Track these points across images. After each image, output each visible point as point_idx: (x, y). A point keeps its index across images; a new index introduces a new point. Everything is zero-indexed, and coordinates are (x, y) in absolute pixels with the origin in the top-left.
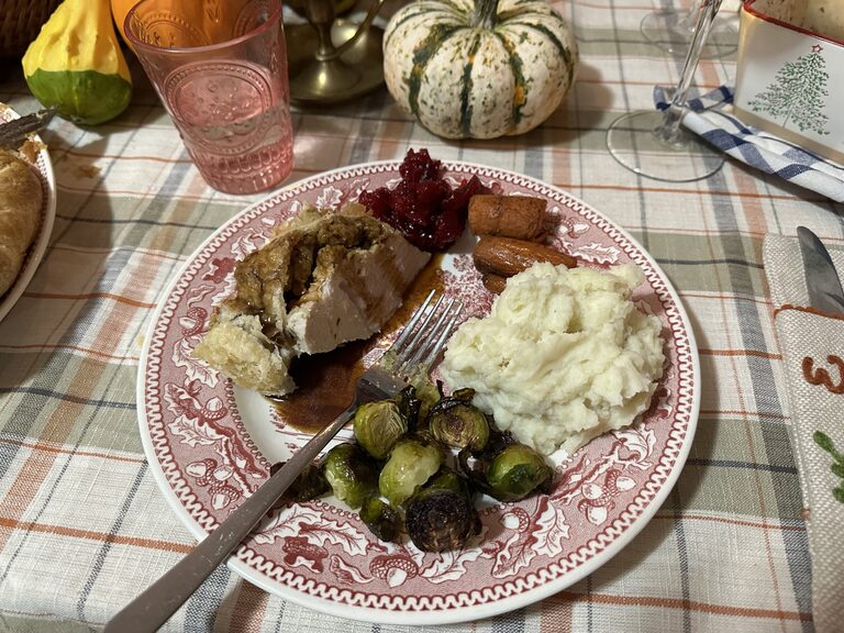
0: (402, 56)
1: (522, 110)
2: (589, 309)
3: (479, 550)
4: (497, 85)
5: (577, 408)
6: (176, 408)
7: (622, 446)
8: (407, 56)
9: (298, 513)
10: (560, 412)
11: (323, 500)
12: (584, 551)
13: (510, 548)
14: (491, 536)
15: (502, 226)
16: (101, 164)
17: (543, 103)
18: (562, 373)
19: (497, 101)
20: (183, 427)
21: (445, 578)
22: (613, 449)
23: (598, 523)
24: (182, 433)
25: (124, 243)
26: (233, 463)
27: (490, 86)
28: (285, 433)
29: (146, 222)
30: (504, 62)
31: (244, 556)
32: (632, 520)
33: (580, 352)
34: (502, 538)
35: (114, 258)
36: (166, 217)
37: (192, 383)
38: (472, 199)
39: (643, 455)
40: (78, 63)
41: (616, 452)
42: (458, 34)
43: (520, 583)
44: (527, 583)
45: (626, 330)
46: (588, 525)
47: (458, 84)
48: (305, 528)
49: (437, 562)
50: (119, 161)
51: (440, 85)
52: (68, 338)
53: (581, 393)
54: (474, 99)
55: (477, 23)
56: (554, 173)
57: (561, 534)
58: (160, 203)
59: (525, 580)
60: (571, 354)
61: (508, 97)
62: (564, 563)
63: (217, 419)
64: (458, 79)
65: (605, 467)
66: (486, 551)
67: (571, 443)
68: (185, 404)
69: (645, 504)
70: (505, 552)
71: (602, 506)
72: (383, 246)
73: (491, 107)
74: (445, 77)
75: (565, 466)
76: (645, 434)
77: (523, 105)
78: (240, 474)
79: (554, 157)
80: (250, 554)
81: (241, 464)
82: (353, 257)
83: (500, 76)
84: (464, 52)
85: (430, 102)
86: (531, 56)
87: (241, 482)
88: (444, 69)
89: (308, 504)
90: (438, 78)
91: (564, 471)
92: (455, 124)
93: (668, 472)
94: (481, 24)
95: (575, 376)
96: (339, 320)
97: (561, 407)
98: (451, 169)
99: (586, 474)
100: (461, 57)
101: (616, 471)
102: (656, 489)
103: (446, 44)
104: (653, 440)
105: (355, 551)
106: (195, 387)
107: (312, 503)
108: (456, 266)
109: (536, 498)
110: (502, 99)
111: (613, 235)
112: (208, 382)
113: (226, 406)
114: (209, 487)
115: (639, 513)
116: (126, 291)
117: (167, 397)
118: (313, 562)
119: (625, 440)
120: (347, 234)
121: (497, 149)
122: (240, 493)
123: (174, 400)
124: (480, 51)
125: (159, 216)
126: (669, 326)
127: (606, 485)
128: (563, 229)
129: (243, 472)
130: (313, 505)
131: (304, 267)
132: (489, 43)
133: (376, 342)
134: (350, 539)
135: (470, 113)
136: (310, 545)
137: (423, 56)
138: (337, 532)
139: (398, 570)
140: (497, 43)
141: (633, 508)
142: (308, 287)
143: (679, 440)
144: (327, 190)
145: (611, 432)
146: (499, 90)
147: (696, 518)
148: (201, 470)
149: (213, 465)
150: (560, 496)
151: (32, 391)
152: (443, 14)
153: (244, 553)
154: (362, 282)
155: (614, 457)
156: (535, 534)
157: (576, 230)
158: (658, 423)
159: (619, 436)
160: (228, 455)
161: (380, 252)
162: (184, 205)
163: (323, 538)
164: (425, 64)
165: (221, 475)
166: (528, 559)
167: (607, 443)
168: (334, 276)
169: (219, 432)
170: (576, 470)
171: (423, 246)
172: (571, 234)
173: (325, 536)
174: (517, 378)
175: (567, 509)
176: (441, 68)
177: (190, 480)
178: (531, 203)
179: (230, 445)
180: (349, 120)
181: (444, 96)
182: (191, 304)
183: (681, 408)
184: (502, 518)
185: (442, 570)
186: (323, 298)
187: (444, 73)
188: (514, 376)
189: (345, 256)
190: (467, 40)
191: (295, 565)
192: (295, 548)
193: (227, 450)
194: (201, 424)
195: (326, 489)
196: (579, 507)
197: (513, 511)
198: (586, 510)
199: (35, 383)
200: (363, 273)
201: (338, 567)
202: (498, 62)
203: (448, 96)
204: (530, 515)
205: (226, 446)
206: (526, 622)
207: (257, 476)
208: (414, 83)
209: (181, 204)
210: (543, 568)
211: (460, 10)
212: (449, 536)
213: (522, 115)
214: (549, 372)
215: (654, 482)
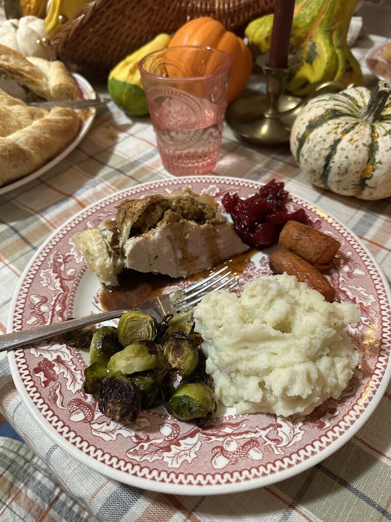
0: (302, 122)
1: (367, 182)
2: (302, 321)
3: (133, 433)
4: (353, 158)
5: (253, 382)
6: (51, 264)
7: (275, 429)
8: (304, 123)
9: (62, 350)
10: (240, 379)
11: (81, 352)
12: (190, 478)
13: (151, 444)
14: (147, 430)
15: (298, 247)
16: (121, 136)
17: (384, 183)
18: (255, 353)
19: (349, 169)
20: (47, 275)
21: (101, 435)
22: (268, 428)
23: (215, 467)
24: (44, 278)
25: (102, 177)
26: (54, 306)
27: (347, 157)
28: (96, 306)
29: (120, 171)
30: (364, 145)
31: (17, 354)
32: (238, 481)
33: (275, 346)
34: (151, 436)
35: (92, 182)
36: (131, 173)
37: (69, 256)
38: (289, 222)
39: (284, 444)
40: (132, 79)
41: (268, 430)
42: (342, 118)
43: (137, 468)
44: (140, 471)
45: (323, 349)
46: (209, 464)
47: (326, 149)
48: (59, 360)
49: (105, 424)
50: (131, 137)
51: (315, 146)
52: (43, 210)
53: (261, 374)
54: (333, 162)
55: (363, 117)
56: (377, 234)
57: (188, 458)
58: (133, 165)
59: (141, 469)
60: (267, 344)
61: (358, 169)
62: (173, 476)
63: (66, 280)
64: (327, 146)
65: (253, 435)
66: (136, 437)
67: (243, 406)
68: (57, 264)
69: (256, 476)
70: (146, 445)
71: (228, 458)
72: (212, 226)
73: (343, 172)
74: (319, 142)
75: (228, 419)
76: (297, 430)
77: (369, 179)
78: (53, 313)
79: (384, 225)
80: (22, 355)
81: (58, 308)
82: (183, 223)
83: (357, 152)
84: (340, 130)
85: (306, 156)
86: (386, 147)
87: (50, 318)
88: (321, 137)
89: (71, 348)
90: (315, 142)
91: (224, 421)
92: (318, 176)
93: (290, 466)
94: (365, 118)
95: (261, 361)
96: (157, 257)
97: (243, 377)
98: (295, 201)
99: (237, 432)
100: (336, 133)
101: (257, 442)
102: (272, 472)
103: (330, 122)
104: (299, 438)
105: (71, 388)
106: (69, 258)
107: (73, 350)
108: (261, 262)
109: (192, 426)
110: (353, 168)
111: (378, 287)
112: (77, 259)
113: (76, 276)
114: (34, 310)
115: (247, 479)
116: (85, 200)
117: (52, 256)
118: (46, 379)
119: (280, 426)
120: (189, 209)
121: (347, 204)
122: (45, 322)
123: (54, 259)
124: (351, 133)
125: (128, 170)
126: (373, 368)
127: (243, 447)
128: (346, 269)
129: (55, 313)
130: (73, 351)
131: (154, 217)
132: (361, 130)
133: (179, 282)
134: (74, 379)
135: (329, 171)
136: (53, 370)
137: (312, 126)
138: (72, 372)
139: (82, 413)
140: (368, 131)
141: (245, 473)
142: (150, 229)
143: (317, 450)
144: (211, 186)
145: (275, 416)
146: (352, 162)
147: (305, 516)
148: (37, 300)
149: (45, 301)
150: (208, 435)
151: (12, 228)
152: (341, 104)
153: (19, 352)
154: (186, 242)
155: (263, 433)
156: (173, 447)
157: (354, 273)
158: (313, 429)
159: (279, 421)
160: (56, 300)
161: (208, 229)
162: (144, 170)
163: (62, 370)
164: (312, 131)
165: (44, 308)
166: (155, 458)
167: (266, 420)
168: (165, 229)
169: (61, 287)
170: (232, 425)
171: (246, 240)
172: (350, 275)
173: (64, 370)
174: (223, 341)
175: (205, 445)
176: (319, 135)
177: (28, 302)
178: (325, 239)
179: (61, 296)
180: (263, 156)
181: (314, 155)
182: (99, 216)
183: (336, 429)
184: (163, 424)
185: (103, 430)
186: (151, 239)
187: (320, 139)
188: (222, 337)
189: (178, 221)
190: (347, 123)
191: (35, 375)
192: (45, 367)
193: (58, 298)
194: (56, 278)
195: (85, 346)
196: (213, 449)
197: (173, 425)
198: (217, 453)
199: (15, 225)
200: (187, 236)
201: (55, 390)
202: (360, 143)
203: (317, 155)
204: (180, 433)
205: (59, 295)
206: (139, 500)
207: (60, 319)
208: (302, 141)
209: (143, 169)
210: (157, 470)
211: (358, 106)
212: (116, 411)
213: (366, 185)
214: (246, 348)
215: (275, 466)
